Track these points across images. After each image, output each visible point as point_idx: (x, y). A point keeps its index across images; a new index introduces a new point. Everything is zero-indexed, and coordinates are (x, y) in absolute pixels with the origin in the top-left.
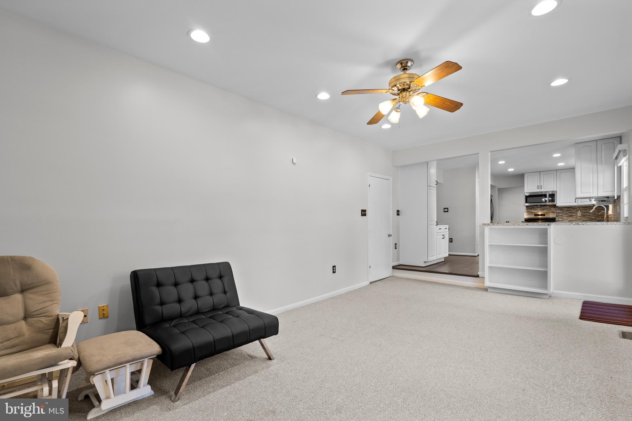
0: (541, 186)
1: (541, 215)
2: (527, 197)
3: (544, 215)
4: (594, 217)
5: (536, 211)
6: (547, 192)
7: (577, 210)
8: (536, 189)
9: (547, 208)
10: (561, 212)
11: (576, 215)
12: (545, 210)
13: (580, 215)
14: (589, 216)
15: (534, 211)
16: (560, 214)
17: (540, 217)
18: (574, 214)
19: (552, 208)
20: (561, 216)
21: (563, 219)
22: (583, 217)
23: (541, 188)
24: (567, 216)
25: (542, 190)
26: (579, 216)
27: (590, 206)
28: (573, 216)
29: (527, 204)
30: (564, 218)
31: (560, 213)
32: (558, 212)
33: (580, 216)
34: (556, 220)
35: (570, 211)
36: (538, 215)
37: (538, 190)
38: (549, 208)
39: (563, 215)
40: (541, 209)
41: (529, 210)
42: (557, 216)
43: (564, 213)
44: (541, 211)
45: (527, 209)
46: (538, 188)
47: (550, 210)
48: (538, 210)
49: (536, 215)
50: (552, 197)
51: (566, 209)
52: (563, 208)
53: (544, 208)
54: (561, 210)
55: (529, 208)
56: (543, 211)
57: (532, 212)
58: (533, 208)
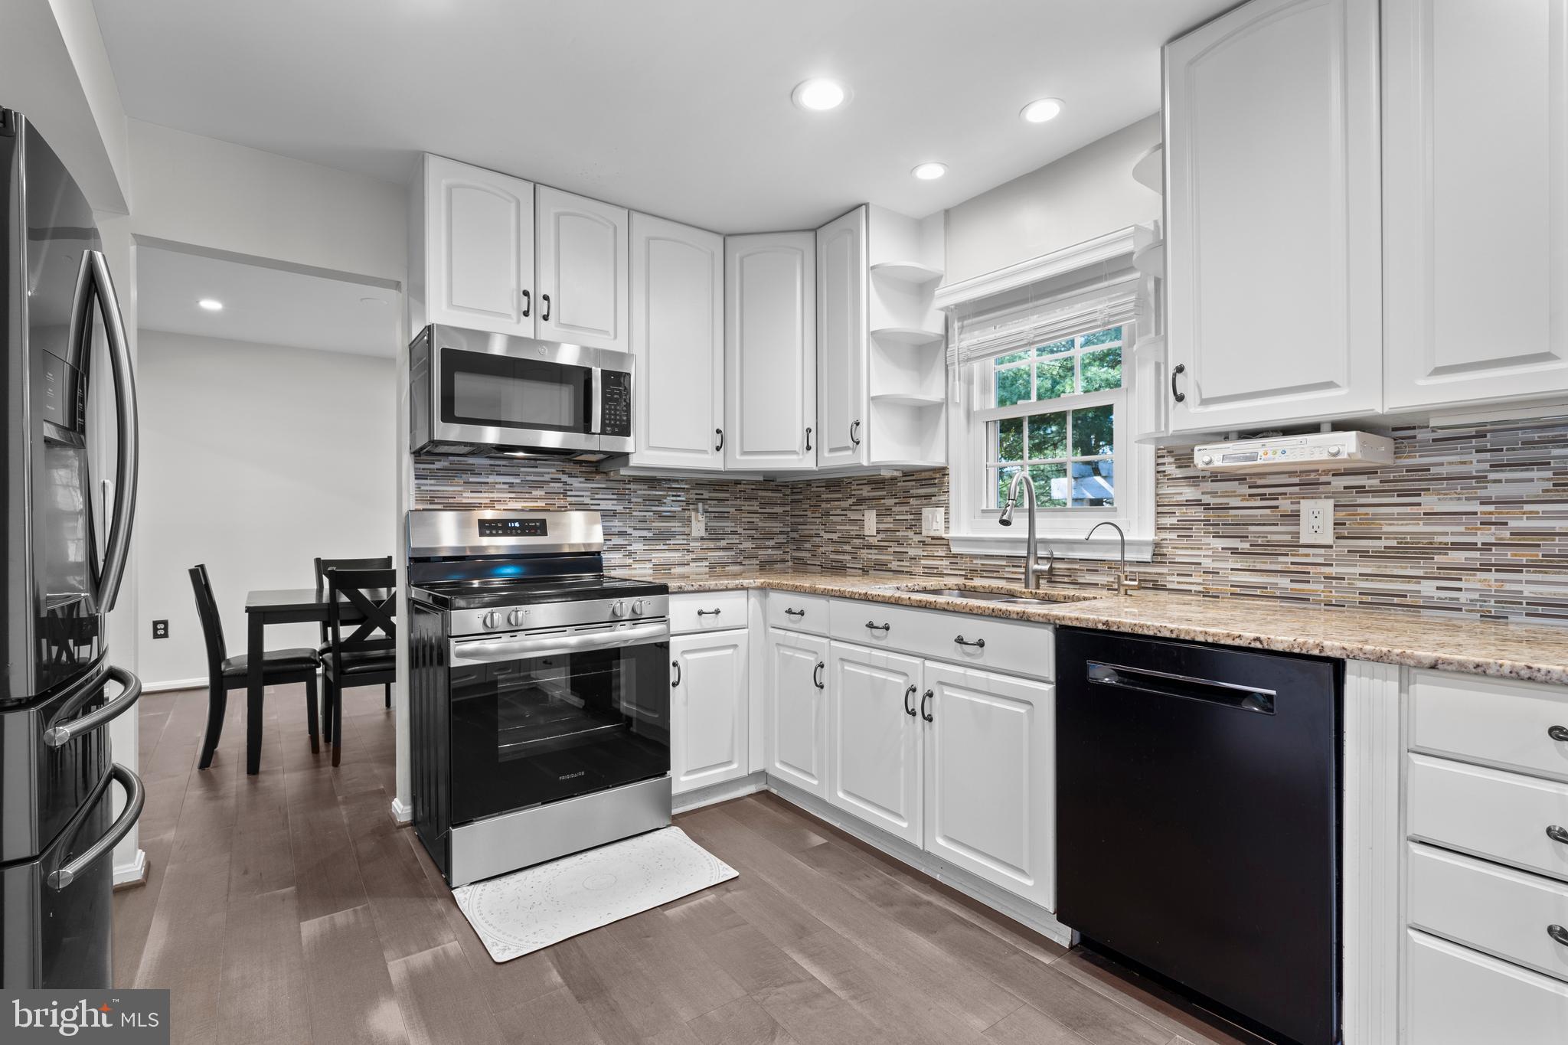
1: (525, 527)
3: (537, 527)
4: (748, 545)
5: (482, 498)
7: (688, 503)
8: (514, 315)
9: (547, 478)
10: (619, 508)
11: (686, 530)
12: (535, 493)
13: (703, 533)
14: (735, 539)
16: (616, 523)
17: (510, 542)
18: (675, 526)
19: (576, 483)
20: (622, 534)
21: (630, 554)
22: (711, 545)
24: (645, 538)
26: (695, 539)
27: (737, 483)
28: (673, 536)
31: (615, 513)
32: (606, 505)
33: (702, 538)
34: (605, 560)
36: (505, 527)
37: (525, 328)
38: (557, 480)
39: (630, 531)
40: (511, 484)
41: (432, 482)
42: (607, 535)
43: (634, 513)
44: (513, 495)
45: (415, 469)
46: (526, 314)
47: (565, 495)
48: (497, 486)
49: (491, 528)
50: (615, 396)
51: (643, 490)
52: (632, 486)
53: (528, 478)
54: (621, 495)
55: (438, 465)
56: (527, 496)
57: (456, 500)
58: (465, 470)
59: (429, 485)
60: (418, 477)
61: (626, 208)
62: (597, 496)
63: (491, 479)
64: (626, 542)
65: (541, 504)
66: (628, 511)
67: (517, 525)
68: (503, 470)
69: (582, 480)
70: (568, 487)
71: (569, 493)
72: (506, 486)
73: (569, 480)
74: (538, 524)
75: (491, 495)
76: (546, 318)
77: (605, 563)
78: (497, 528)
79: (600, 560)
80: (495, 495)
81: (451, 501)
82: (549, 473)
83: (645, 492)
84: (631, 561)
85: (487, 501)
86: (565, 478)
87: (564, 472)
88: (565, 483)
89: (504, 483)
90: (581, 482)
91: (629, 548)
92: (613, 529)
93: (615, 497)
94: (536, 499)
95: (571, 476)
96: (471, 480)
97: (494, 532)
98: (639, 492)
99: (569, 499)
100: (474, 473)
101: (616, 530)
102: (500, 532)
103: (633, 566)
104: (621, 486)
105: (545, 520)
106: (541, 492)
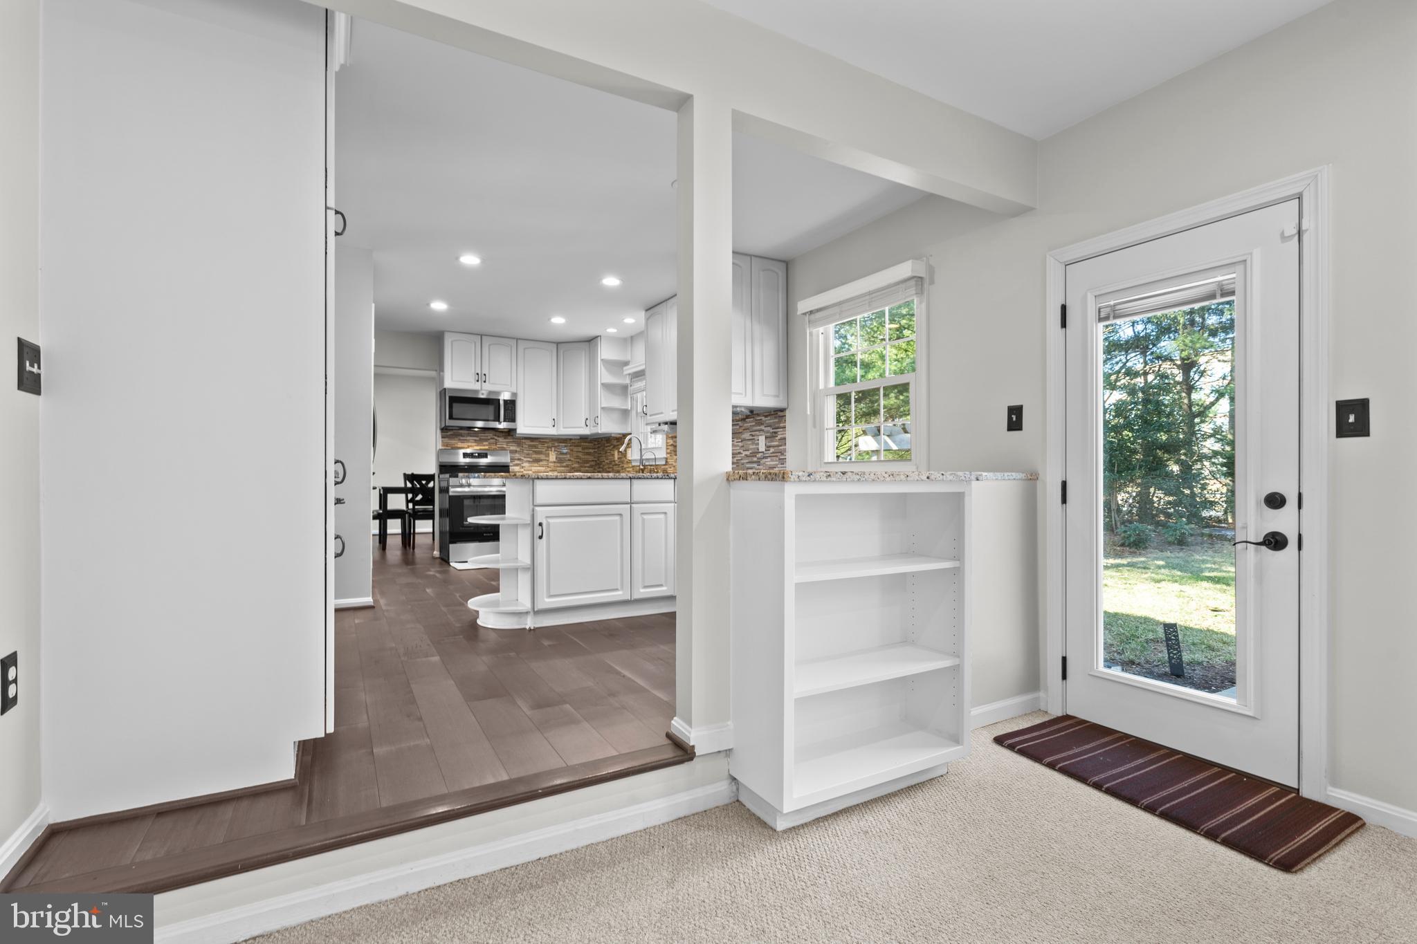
0: (485, 375)
1: (480, 456)
4: (576, 465)
6: (501, 394)
7: (548, 447)
8: (473, 382)
9: (489, 438)
10: (518, 449)
11: (547, 458)
12: (484, 443)
13: (554, 460)
14: (569, 463)
15: (460, 445)
16: (517, 455)
18: (542, 457)
19: (501, 439)
20: (519, 459)
21: (523, 467)
22: (559, 465)
24: (529, 461)
25: (485, 387)
26: (551, 462)
27: (571, 439)
28: (541, 460)
29: (443, 423)
31: (516, 451)
32: (512, 448)
33: (554, 462)
35: (535, 447)
36: (473, 456)
37: (478, 386)
38: (494, 439)
39: (522, 458)
40: (475, 440)
41: (448, 439)
42: (512, 459)
43: (524, 451)
44: (475, 444)
45: (442, 435)
46: (478, 381)
47: (494, 444)
48: (470, 441)
49: (467, 455)
50: (509, 408)
51: (528, 442)
52: (523, 441)
53: (481, 438)
54: (519, 445)
55: (449, 433)
56: (480, 444)
57: (456, 445)
58: (459, 435)
59: (446, 440)
60: (442, 437)
61: (514, 338)
62: (509, 445)
63: (468, 438)
64: (520, 462)
65: (487, 447)
66: (522, 450)
67: (477, 454)
68: (471, 435)
69: (503, 438)
72: (473, 441)
74: (484, 454)
76: (485, 382)
77: (510, 468)
78: (469, 455)
79: (508, 467)
80: (469, 444)
81: (454, 446)
82: (490, 436)
85: (467, 446)
86: (496, 438)
87: (495, 436)
88: (497, 441)
92: (513, 457)
94: (484, 446)
95: (498, 437)
96: (460, 439)
97: (468, 457)
99: (499, 446)
100: (462, 436)
101: (515, 457)
102: (470, 457)
103: (522, 470)
104: (519, 440)
105: (487, 453)
106: (487, 443)
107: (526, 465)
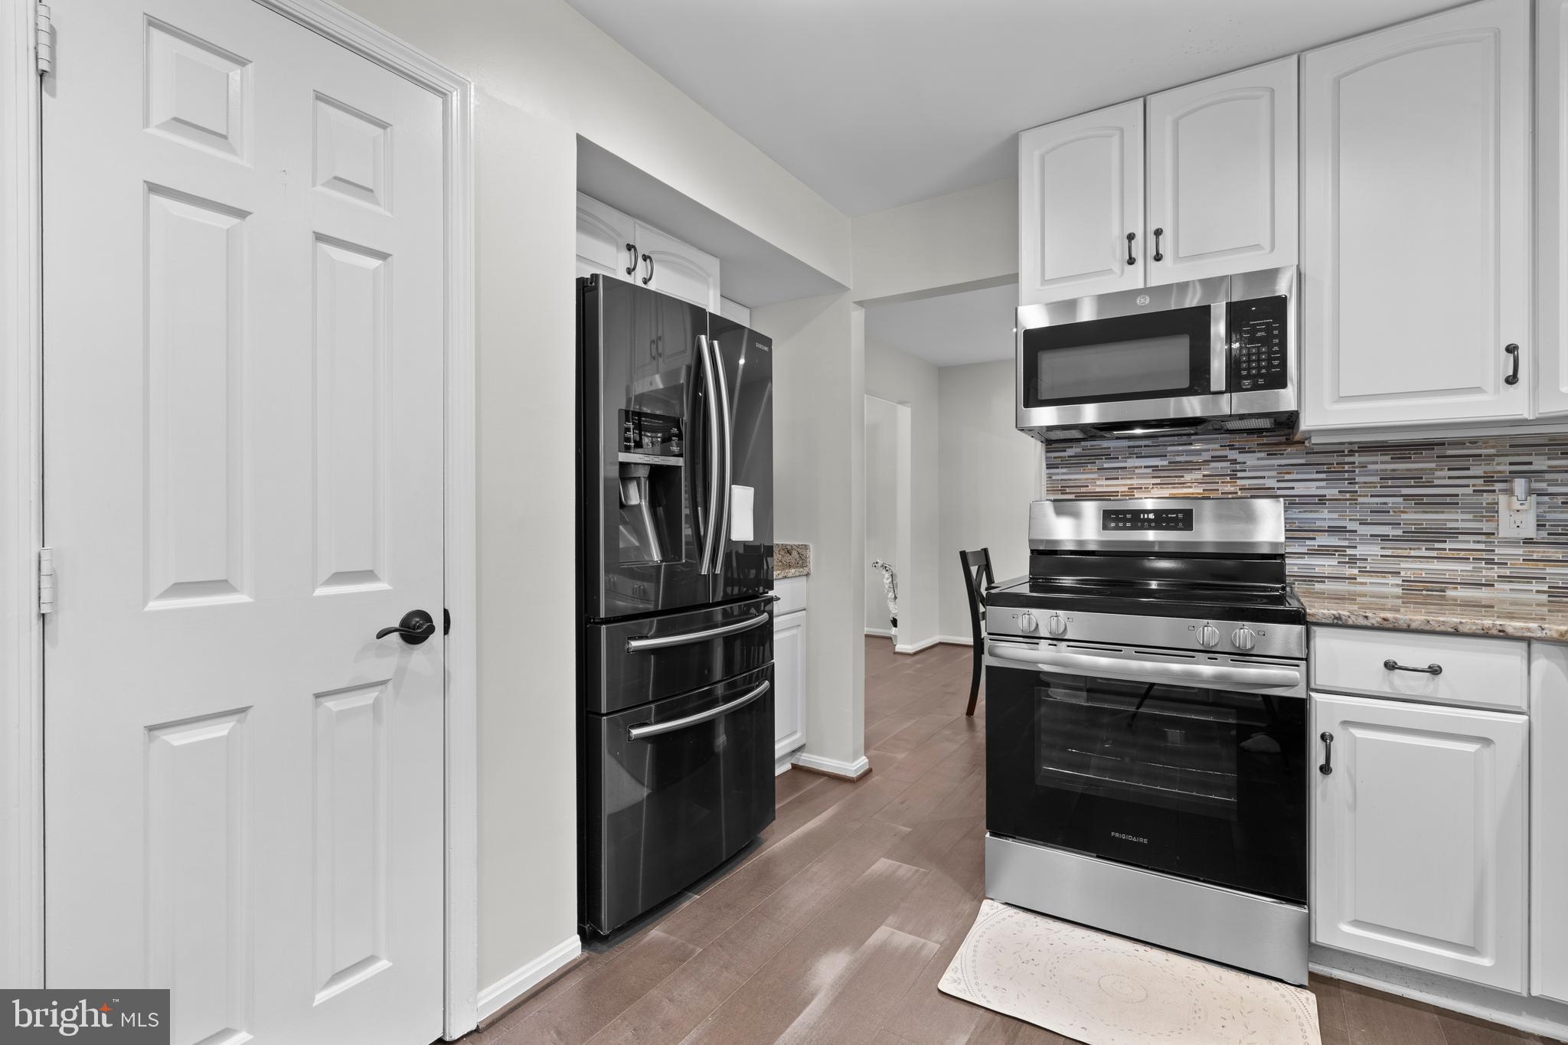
0: (1158, 233)
1: (1163, 520)
2: (1037, 342)
3: (1182, 519)
5: (1120, 486)
6: (1211, 285)
7: (1491, 477)
8: (1116, 267)
9: (1206, 456)
10: (1331, 492)
11: (1483, 526)
12: (1188, 477)
13: (1530, 533)
15: (1102, 485)
16: (1325, 514)
17: (1151, 535)
18: (1458, 519)
19: (1251, 460)
20: (1333, 530)
21: (1353, 561)
22: (1555, 554)
23: (1158, 257)
24: (1385, 538)
25: (1162, 275)
26: (1508, 543)
28: (1454, 534)
29: (1045, 416)
30: (1360, 551)
31: (1322, 500)
32: (1301, 489)
33: (1527, 542)
34: (1292, 566)
35: (1417, 479)
36: (1135, 519)
37: (1133, 279)
38: (1223, 459)
39: (1351, 526)
40: (1155, 468)
41: (1064, 470)
42: (1294, 532)
43: (1361, 500)
44: (1158, 481)
45: (1047, 458)
47: (1234, 477)
48: (1137, 471)
49: (1117, 520)
50: (1259, 334)
51: (1381, 464)
52: (1357, 459)
53: (1178, 459)
54: (1333, 474)
55: (1070, 452)
56: (1176, 480)
57: (1091, 488)
58: (1098, 456)
59: (1061, 474)
60: (1049, 467)
61: (1295, 54)
62: (1287, 477)
63: (1131, 463)
64: (1346, 543)
65: (1197, 490)
66: (1348, 496)
67: (1151, 516)
68: (1144, 451)
69: (1263, 455)
70: (1238, 467)
71: (1239, 474)
72: (1149, 470)
73: (1240, 457)
74: (1180, 516)
75: (1129, 482)
77: (1288, 570)
78: (1125, 520)
79: (1282, 566)
80: (1135, 482)
81: (1083, 490)
82: (1209, 450)
83: (1383, 467)
84: (1355, 571)
85: (1126, 489)
86: (1233, 455)
87: (1232, 447)
88: (1234, 462)
89: (1145, 467)
90: (1259, 459)
91: (1349, 552)
92: (1318, 524)
93: (1323, 476)
95: (1242, 451)
96: (1106, 466)
97: (1121, 524)
98: (1371, 467)
99: (1239, 482)
100: (1108, 457)
101: (1326, 525)
102: (1128, 525)
103: (1359, 580)
104: (1335, 459)
105: (1192, 510)
106: (1197, 475)
107: (1371, 550)
